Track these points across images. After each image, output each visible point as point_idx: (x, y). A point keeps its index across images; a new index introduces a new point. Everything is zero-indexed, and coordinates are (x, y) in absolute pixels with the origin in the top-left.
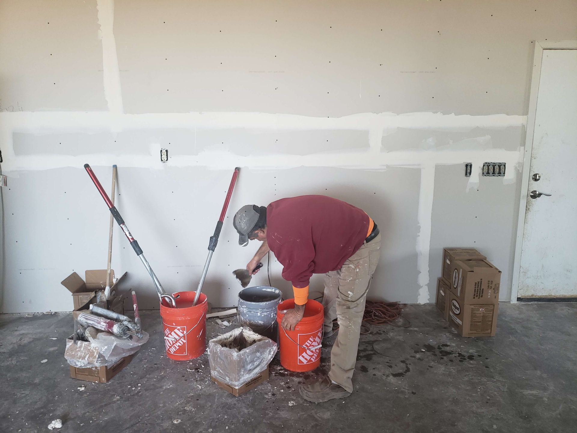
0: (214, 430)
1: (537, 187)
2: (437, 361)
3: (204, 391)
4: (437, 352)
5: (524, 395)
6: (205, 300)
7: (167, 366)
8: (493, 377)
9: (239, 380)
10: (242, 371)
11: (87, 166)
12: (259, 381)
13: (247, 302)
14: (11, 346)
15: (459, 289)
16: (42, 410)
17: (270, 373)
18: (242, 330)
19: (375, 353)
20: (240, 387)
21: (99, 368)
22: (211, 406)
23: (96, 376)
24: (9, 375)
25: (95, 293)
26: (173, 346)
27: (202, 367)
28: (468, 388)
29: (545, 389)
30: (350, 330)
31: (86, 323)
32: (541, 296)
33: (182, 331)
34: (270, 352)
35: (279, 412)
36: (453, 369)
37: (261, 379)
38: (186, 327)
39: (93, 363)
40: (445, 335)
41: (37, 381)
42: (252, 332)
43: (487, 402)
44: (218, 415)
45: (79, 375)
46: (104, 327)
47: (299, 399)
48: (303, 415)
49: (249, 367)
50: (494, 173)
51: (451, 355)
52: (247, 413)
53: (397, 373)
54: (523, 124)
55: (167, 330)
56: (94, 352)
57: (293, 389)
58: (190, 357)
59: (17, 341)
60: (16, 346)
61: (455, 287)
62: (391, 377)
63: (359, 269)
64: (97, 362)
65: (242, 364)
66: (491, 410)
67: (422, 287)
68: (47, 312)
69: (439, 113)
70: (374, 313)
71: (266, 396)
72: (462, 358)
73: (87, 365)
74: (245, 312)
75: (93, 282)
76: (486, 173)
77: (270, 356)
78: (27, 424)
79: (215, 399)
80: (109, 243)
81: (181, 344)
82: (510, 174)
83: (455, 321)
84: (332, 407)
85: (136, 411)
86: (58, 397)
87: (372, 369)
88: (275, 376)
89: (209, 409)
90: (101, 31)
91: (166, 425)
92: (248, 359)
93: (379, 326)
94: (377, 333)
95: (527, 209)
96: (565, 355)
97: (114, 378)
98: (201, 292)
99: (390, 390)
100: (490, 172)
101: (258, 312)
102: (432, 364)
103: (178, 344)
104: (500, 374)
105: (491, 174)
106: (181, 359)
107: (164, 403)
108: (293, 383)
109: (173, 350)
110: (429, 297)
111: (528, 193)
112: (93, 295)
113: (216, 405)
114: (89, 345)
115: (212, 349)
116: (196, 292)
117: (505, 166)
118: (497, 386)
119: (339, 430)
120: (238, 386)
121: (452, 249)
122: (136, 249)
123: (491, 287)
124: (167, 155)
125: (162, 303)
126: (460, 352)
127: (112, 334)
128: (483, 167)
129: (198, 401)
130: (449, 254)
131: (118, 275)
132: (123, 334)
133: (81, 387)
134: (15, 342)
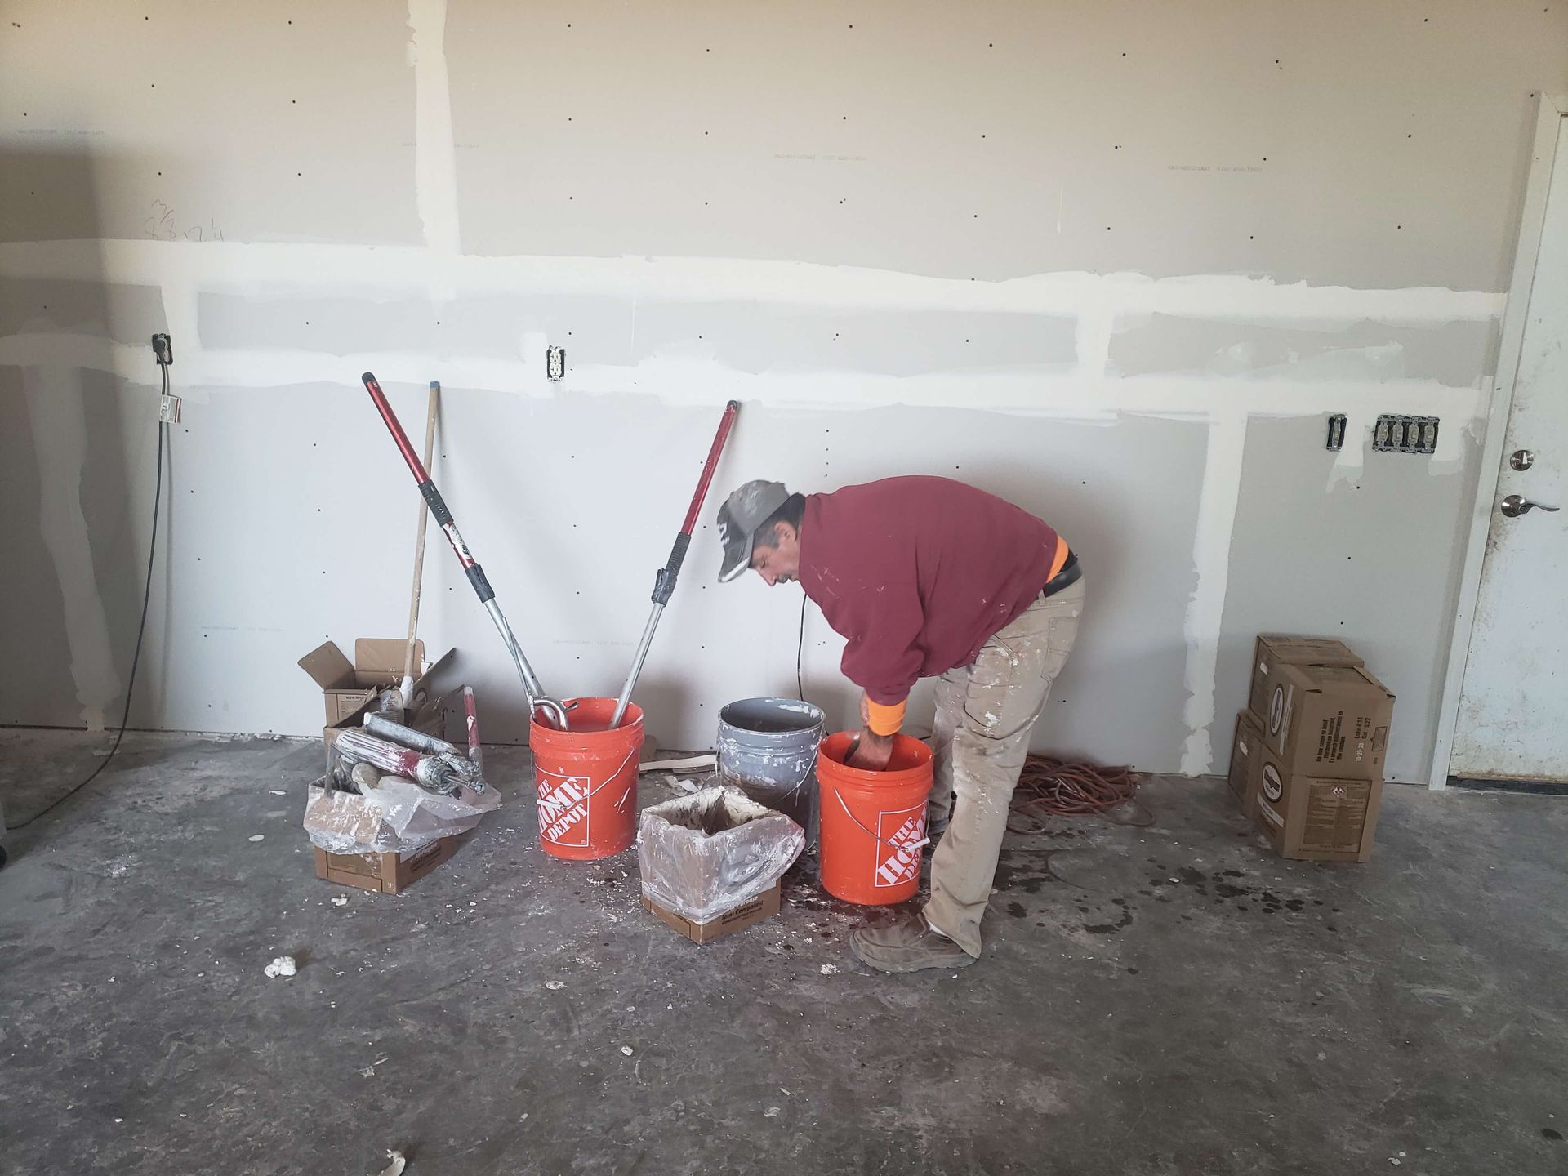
0: (640, 1009)
1: (1520, 485)
2: (1206, 908)
3: (623, 927)
4: (1210, 887)
5: (1413, 994)
6: (639, 719)
7: (539, 868)
8: (1342, 952)
9: (706, 905)
10: (715, 884)
11: (368, 378)
12: (754, 913)
13: (739, 730)
14: (182, 802)
15: (1283, 735)
16: (252, 938)
17: (784, 899)
18: (723, 793)
19: (1052, 877)
20: (707, 921)
21: (381, 859)
22: (635, 960)
23: (373, 877)
24: (177, 860)
25: (378, 690)
26: (557, 823)
27: (622, 877)
28: (1273, 970)
29: (1472, 987)
30: (982, 807)
31: (355, 753)
32: (1513, 776)
33: (580, 789)
34: (785, 846)
35: (795, 983)
36: (1242, 928)
37: (761, 909)
38: (588, 778)
39: (367, 842)
40: (1239, 850)
41: (240, 877)
42: (745, 800)
43: (1315, 1004)
44: (652, 980)
45: (335, 873)
46: (396, 764)
47: (849, 961)
48: (854, 995)
49: (732, 876)
50: (1405, 443)
51: (1243, 896)
52: (720, 980)
53: (1098, 925)
54: (1493, 315)
55: (544, 783)
56: (372, 818)
57: (836, 939)
58: (596, 853)
59: (194, 791)
60: (192, 801)
61: (1274, 731)
62: (1082, 932)
63: (1020, 660)
64: (377, 842)
65: (714, 866)
66: (1321, 1022)
67: (1194, 731)
68: (264, 735)
69: (1266, 278)
70: (1062, 786)
71: (770, 950)
72: (1271, 903)
73: (353, 848)
74: (732, 753)
75: (373, 666)
76: (1383, 443)
77: (785, 857)
78: (217, 962)
79: (648, 946)
80: (415, 573)
81: (577, 820)
82: (1449, 447)
83: (1267, 817)
84: (925, 983)
85: (461, 958)
86: (287, 914)
87: (1037, 911)
88: (796, 907)
89: (632, 967)
90: (415, 44)
91: (531, 989)
92: (729, 857)
93: (1071, 820)
94: (1064, 834)
95: (1491, 544)
96: (1545, 916)
97: (414, 886)
98: (629, 701)
99: (1074, 960)
100: (1393, 441)
101: (763, 756)
102: (1192, 911)
103: (569, 818)
104: (1361, 945)
105: (1397, 446)
106: (573, 857)
107: (528, 945)
108: (837, 927)
109: (555, 833)
110: (1210, 759)
111: (1498, 500)
112: (371, 694)
113: (650, 958)
114: (359, 803)
115: (647, 828)
116: (617, 700)
117: (1436, 425)
118: (1349, 971)
119: (936, 1033)
120: (703, 918)
121: (1277, 638)
122: (479, 585)
123: (1365, 734)
124: (562, 363)
125: (534, 720)
126: (1269, 891)
127: (413, 780)
128: (1377, 427)
129: (607, 948)
130: (1267, 649)
131: (434, 656)
132: (439, 782)
133: (340, 898)
134: (192, 792)
